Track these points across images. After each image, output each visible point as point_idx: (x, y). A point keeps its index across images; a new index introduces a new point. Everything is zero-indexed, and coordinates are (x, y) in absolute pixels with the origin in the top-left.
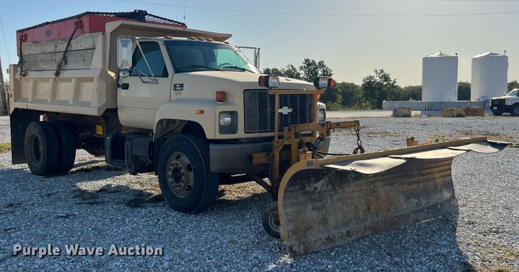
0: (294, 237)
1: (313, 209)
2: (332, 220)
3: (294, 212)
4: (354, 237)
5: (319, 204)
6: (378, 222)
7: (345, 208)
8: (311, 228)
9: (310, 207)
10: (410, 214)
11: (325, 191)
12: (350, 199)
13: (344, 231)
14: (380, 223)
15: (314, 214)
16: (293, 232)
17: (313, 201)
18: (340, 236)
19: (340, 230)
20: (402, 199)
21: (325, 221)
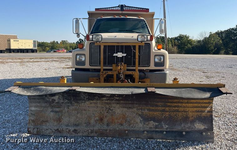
0: (32, 124)
1: (52, 111)
2: (65, 120)
3: (37, 110)
4: (79, 134)
5: (57, 109)
6: (106, 130)
7: (79, 115)
8: (47, 121)
9: (50, 110)
10: (144, 131)
11: (63, 103)
12: (85, 110)
13: (72, 129)
14: (108, 131)
15: (52, 114)
16: (33, 121)
17: (52, 107)
18: (68, 130)
19: (68, 128)
20: (139, 119)
21: (59, 120)
